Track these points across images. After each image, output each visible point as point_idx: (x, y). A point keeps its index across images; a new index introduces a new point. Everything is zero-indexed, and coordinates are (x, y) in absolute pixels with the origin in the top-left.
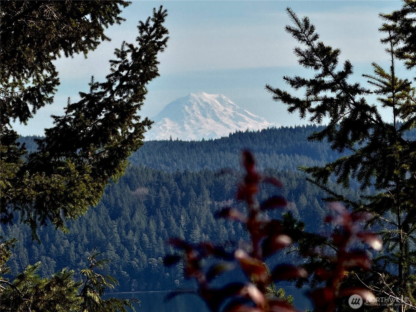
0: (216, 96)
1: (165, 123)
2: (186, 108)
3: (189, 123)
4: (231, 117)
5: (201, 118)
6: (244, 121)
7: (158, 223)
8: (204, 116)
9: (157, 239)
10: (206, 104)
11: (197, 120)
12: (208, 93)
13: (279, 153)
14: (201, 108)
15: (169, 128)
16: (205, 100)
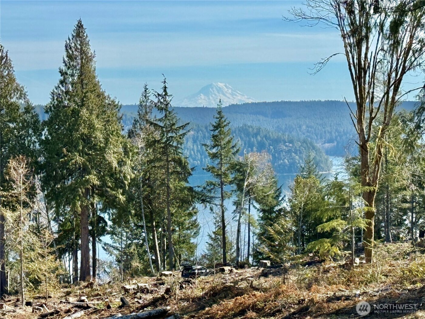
0: (224, 84)
1: (201, 96)
2: (211, 89)
3: (212, 96)
4: (230, 94)
5: (217, 93)
6: (236, 95)
7: (197, 146)
8: (219, 93)
9: (197, 153)
10: (220, 88)
11: (215, 95)
12: (221, 83)
13: (250, 114)
14: (217, 90)
15: (203, 98)
16: (219, 86)
